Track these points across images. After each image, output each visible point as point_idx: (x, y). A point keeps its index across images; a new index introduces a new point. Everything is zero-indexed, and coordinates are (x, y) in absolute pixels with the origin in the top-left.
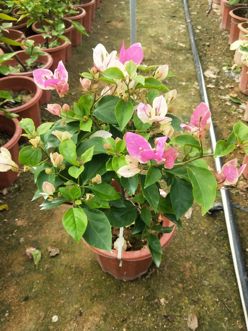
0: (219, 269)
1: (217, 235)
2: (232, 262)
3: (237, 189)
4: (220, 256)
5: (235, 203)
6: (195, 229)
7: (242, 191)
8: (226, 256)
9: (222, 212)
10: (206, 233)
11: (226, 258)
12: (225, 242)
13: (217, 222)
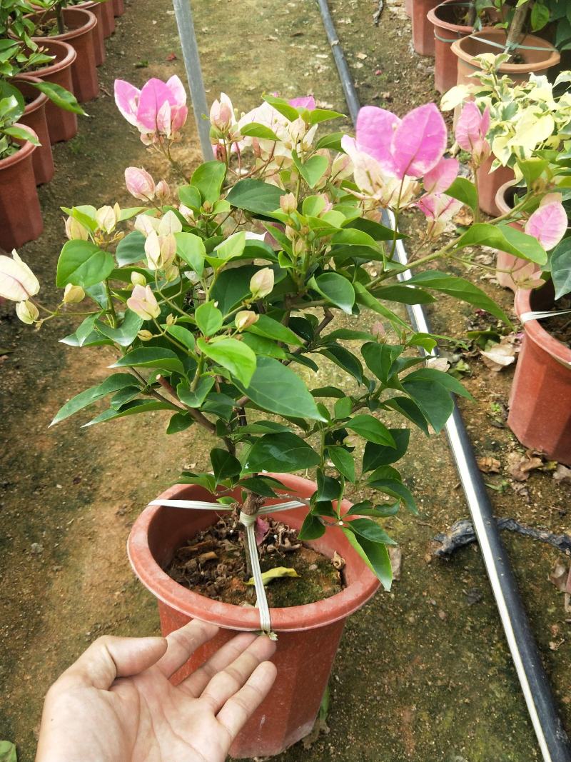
0: (488, 714)
1: (472, 615)
2: (518, 689)
3: (504, 477)
4: (486, 674)
5: (505, 519)
6: (414, 607)
7: (517, 481)
8: (500, 671)
9: (475, 549)
10: (442, 614)
11: (502, 676)
12: (493, 632)
13: (467, 577)
